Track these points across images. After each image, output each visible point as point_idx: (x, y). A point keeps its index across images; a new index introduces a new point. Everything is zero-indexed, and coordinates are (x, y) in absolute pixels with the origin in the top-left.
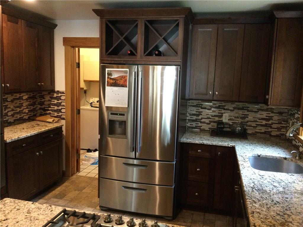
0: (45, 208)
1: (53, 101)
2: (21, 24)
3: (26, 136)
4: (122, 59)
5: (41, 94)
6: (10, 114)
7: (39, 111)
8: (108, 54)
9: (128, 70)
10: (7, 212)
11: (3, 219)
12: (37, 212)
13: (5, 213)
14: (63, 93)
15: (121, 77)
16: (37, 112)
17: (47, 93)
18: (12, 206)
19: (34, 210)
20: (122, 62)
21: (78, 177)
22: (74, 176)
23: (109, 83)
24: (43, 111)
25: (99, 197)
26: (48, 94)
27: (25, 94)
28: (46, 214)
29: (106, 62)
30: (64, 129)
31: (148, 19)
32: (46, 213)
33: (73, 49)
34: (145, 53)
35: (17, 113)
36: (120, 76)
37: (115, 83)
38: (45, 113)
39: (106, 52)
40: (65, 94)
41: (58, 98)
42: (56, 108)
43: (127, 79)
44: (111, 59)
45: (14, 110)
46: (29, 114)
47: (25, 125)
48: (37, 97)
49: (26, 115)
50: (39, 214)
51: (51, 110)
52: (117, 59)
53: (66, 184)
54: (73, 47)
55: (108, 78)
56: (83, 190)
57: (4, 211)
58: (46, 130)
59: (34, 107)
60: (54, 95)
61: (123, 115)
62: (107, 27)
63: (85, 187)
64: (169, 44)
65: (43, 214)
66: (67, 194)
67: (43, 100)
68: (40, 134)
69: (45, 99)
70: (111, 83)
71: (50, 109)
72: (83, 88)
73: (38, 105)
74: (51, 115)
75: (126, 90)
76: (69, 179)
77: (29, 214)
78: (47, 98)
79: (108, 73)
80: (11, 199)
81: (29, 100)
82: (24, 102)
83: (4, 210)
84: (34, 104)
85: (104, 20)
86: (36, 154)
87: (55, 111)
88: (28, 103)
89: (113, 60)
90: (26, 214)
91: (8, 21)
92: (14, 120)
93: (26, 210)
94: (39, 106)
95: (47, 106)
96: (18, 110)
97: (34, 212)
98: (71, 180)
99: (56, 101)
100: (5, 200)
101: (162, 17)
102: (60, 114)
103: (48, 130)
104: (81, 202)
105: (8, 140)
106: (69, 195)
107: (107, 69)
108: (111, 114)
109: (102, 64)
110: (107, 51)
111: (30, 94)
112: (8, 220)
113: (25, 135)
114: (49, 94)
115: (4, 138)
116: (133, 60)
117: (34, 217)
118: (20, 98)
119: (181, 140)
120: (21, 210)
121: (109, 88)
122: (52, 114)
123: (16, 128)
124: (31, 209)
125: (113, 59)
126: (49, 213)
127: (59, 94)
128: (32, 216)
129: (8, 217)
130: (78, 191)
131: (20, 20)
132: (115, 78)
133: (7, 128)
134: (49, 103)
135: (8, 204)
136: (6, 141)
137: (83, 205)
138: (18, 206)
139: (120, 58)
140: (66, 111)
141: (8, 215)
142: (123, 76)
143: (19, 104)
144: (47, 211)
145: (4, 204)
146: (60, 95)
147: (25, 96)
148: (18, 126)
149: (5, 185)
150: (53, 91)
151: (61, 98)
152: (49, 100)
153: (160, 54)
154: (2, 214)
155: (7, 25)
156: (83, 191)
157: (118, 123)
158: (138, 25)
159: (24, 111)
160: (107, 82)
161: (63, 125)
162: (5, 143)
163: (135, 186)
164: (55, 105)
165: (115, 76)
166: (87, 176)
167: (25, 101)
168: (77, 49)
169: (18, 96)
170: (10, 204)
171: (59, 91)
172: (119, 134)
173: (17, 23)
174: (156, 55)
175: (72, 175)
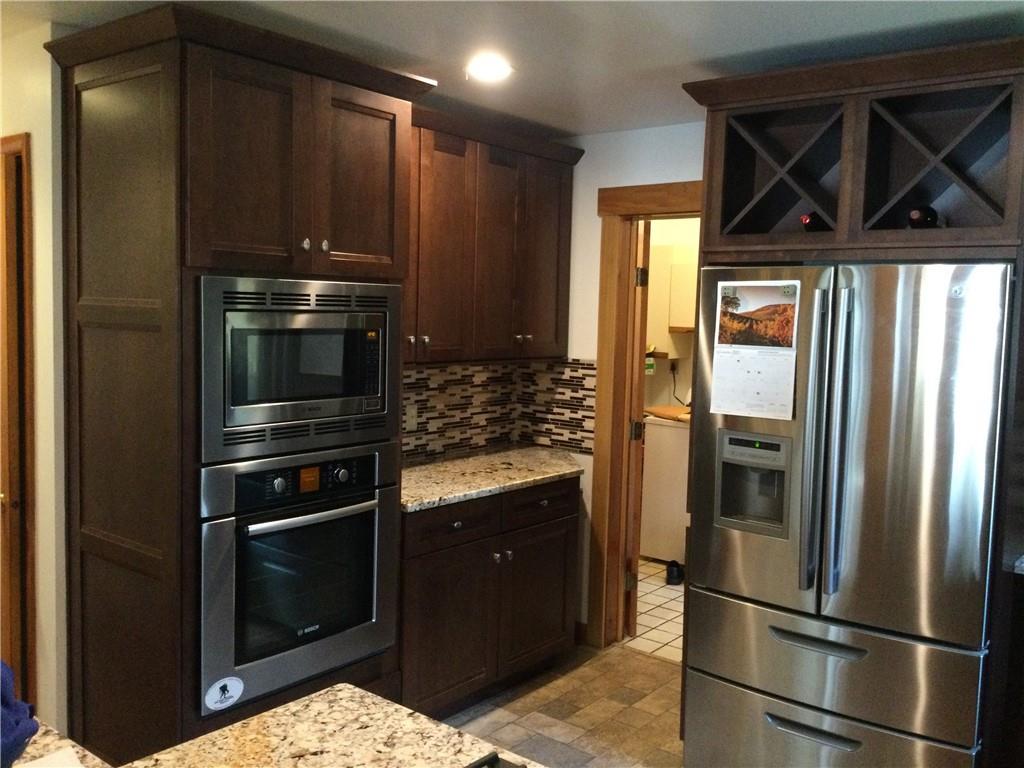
0: (441, 738)
1: (560, 393)
2: (475, 153)
3: (465, 495)
4: (777, 247)
5: (525, 371)
6: (433, 426)
7: (519, 423)
8: (730, 233)
9: (797, 283)
10: (330, 728)
11: (313, 750)
12: (416, 746)
13: (325, 730)
14: (590, 366)
15: (772, 309)
16: (511, 426)
17: (543, 367)
18: (352, 711)
19: (406, 739)
20: (780, 256)
21: (627, 655)
22: (613, 649)
23: (726, 331)
24: (529, 424)
25: (682, 737)
26: (548, 369)
27: (480, 368)
28: (438, 760)
29: (719, 260)
30: (586, 484)
31: (884, 95)
32: (440, 754)
33: (628, 222)
34: (870, 218)
35: (455, 425)
36: (768, 307)
37: (748, 333)
38: (534, 431)
39: (722, 224)
40: (595, 369)
41: (576, 384)
42: (568, 414)
43: (793, 317)
44: (739, 248)
45: (447, 417)
46: (489, 429)
47: (471, 464)
48: (514, 377)
49: (479, 434)
50: (419, 755)
51: (555, 422)
52: (758, 248)
53: (585, 670)
54: (630, 218)
55: (724, 314)
56: (636, 701)
57: (323, 723)
58: (526, 483)
59: (504, 411)
60: (563, 373)
61: (776, 447)
62: (732, 137)
63: (646, 692)
64: (971, 182)
65: (429, 758)
66: (582, 705)
67: (532, 389)
68: (506, 493)
69: (537, 385)
70: (735, 332)
71: (550, 416)
72: (667, 354)
73: (519, 403)
74: (554, 437)
75: (786, 357)
76: (595, 655)
77: (389, 750)
78: (544, 382)
79: (723, 298)
80: (357, 689)
81: (489, 388)
82: (476, 393)
83: (324, 721)
84: (503, 401)
85: (721, 117)
86: (493, 557)
87: (565, 424)
88: (489, 395)
89: (745, 252)
90: (381, 747)
91: (438, 147)
92: (444, 446)
93: (383, 735)
94: (520, 408)
95: (544, 409)
96: (458, 415)
97: (407, 745)
98: (604, 660)
99: (568, 394)
100: (340, 690)
101: (944, 80)
102: (579, 435)
103: (532, 484)
104: (624, 741)
105: (409, 505)
106: (588, 710)
107: (721, 284)
108: (730, 443)
109: (705, 268)
110: (725, 221)
111: (496, 368)
112: (325, 755)
113: (462, 494)
114: (550, 368)
115: (400, 498)
116: (820, 246)
117: (400, 762)
118: (466, 380)
119: (1017, 564)
120: (374, 728)
121: (726, 350)
122: (554, 434)
123: (445, 471)
124: (399, 734)
125: (746, 248)
126: (446, 758)
127: (580, 370)
128: (395, 757)
129: (329, 745)
130: (622, 701)
131: (470, 144)
132: (747, 313)
133: (420, 470)
134: (547, 397)
135: (343, 703)
136: (404, 507)
137: (628, 754)
138: (368, 714)
139: (771, 242)
140: (596, 426)
141: (328, 738)
142: (779, 306)
143: (462, 397)
144: (445, 749)
145: (330, 702)
146: (581, 373)
147: (480, 374)
148: (449, 465)
149: (393, 642)
150: (560, 360)
151: (584, 382)
152: (548, 389)
153: (930, 220)
154: (316, 731)
155: (432, 162)
156: (637, 705)
157: (755, 477)
158: (845, 119)
159: (476, 418)
160: (721, 327)
161: (582, 472)
162: (403, 513)
163: (828, 723)
164: (565, 404)
165: (748, 306)
166: (658, 654)
167: (480, 389)
168: (641, 223)
169: (458, 371)
170: (346, 705)
171: (578, 360)
172: (759, 518)
173: (461, 153)
174: (916, 224)
175: (609, 643)
